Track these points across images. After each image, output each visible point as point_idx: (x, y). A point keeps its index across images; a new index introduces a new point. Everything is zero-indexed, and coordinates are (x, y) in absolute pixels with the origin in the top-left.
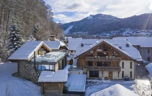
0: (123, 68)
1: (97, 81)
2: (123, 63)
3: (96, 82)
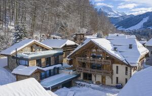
0: (117, 73)
1: (86, 84)
2: (117, 67)
3: (84, 85)
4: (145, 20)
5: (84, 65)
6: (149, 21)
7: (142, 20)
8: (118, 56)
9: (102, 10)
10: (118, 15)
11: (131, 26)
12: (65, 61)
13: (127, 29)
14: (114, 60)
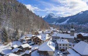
0: (42, 43)
4: (68, 20)
5: (36, 41)
6: (69, 20)
7: (66, 19)
8: (42, 39)
9: (50, 14)
10: (57, 17)
11: (62, 22)
12: (32, 40)
13: (60, 24)
14: (41, 40)
